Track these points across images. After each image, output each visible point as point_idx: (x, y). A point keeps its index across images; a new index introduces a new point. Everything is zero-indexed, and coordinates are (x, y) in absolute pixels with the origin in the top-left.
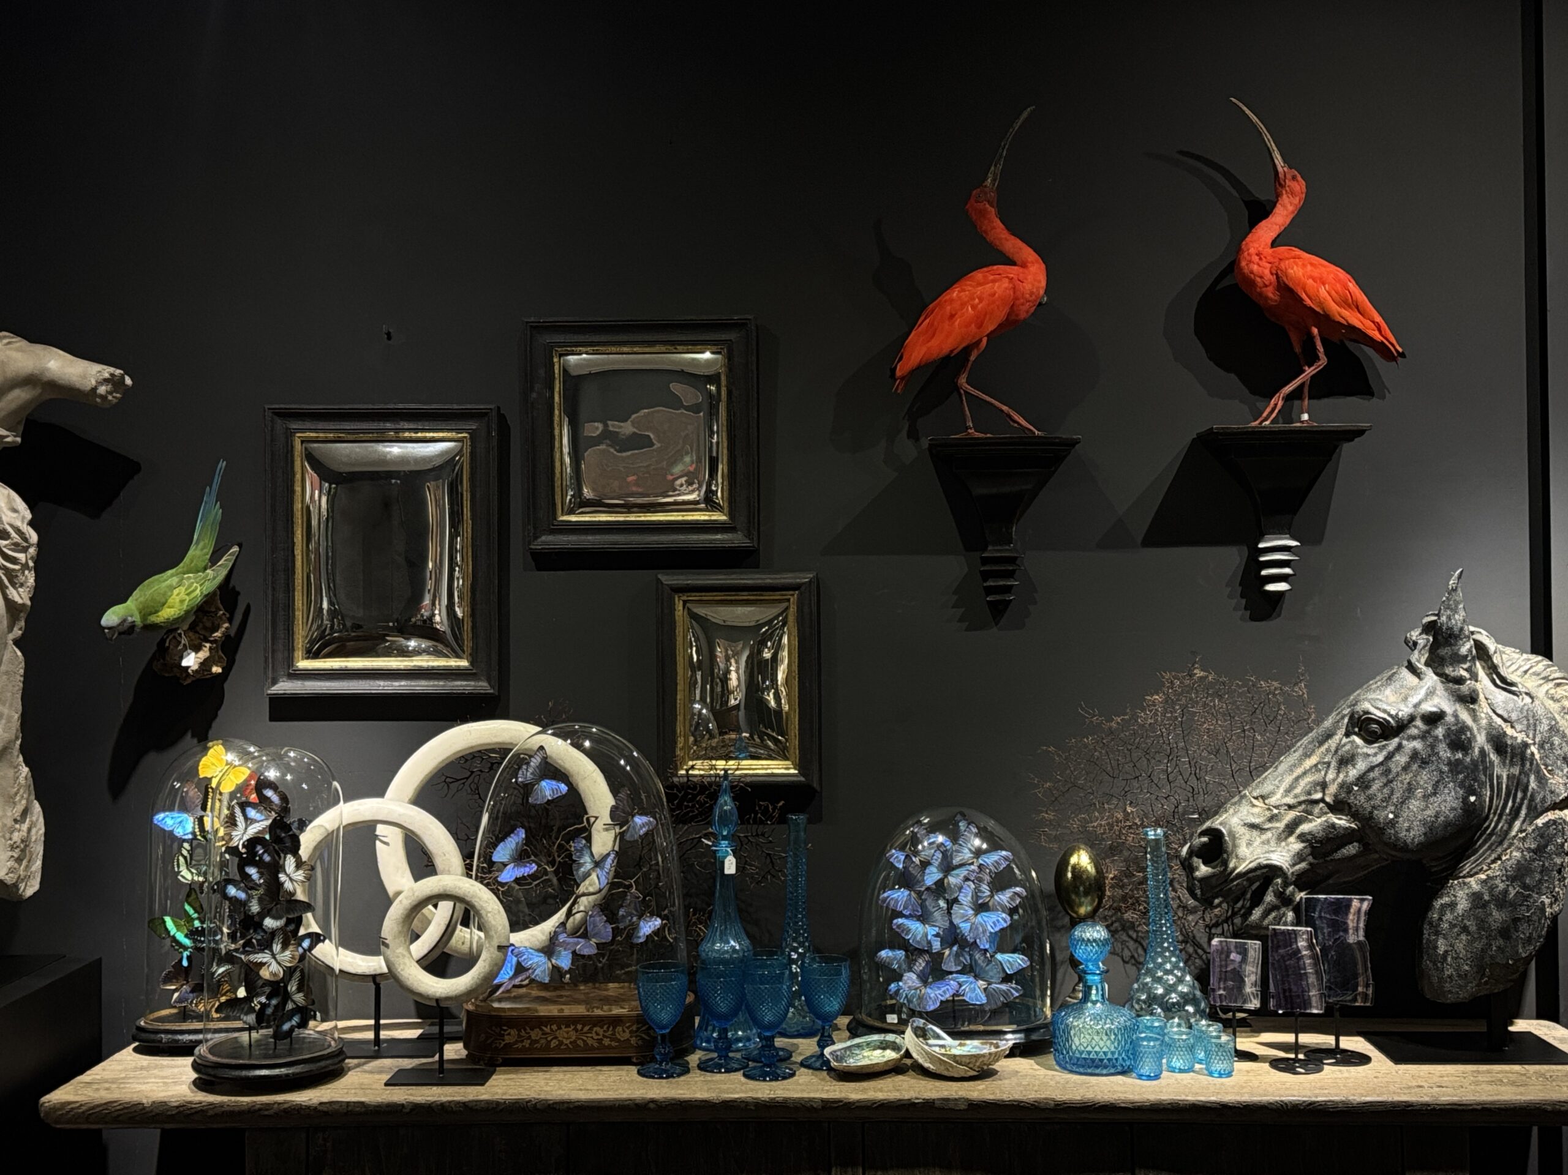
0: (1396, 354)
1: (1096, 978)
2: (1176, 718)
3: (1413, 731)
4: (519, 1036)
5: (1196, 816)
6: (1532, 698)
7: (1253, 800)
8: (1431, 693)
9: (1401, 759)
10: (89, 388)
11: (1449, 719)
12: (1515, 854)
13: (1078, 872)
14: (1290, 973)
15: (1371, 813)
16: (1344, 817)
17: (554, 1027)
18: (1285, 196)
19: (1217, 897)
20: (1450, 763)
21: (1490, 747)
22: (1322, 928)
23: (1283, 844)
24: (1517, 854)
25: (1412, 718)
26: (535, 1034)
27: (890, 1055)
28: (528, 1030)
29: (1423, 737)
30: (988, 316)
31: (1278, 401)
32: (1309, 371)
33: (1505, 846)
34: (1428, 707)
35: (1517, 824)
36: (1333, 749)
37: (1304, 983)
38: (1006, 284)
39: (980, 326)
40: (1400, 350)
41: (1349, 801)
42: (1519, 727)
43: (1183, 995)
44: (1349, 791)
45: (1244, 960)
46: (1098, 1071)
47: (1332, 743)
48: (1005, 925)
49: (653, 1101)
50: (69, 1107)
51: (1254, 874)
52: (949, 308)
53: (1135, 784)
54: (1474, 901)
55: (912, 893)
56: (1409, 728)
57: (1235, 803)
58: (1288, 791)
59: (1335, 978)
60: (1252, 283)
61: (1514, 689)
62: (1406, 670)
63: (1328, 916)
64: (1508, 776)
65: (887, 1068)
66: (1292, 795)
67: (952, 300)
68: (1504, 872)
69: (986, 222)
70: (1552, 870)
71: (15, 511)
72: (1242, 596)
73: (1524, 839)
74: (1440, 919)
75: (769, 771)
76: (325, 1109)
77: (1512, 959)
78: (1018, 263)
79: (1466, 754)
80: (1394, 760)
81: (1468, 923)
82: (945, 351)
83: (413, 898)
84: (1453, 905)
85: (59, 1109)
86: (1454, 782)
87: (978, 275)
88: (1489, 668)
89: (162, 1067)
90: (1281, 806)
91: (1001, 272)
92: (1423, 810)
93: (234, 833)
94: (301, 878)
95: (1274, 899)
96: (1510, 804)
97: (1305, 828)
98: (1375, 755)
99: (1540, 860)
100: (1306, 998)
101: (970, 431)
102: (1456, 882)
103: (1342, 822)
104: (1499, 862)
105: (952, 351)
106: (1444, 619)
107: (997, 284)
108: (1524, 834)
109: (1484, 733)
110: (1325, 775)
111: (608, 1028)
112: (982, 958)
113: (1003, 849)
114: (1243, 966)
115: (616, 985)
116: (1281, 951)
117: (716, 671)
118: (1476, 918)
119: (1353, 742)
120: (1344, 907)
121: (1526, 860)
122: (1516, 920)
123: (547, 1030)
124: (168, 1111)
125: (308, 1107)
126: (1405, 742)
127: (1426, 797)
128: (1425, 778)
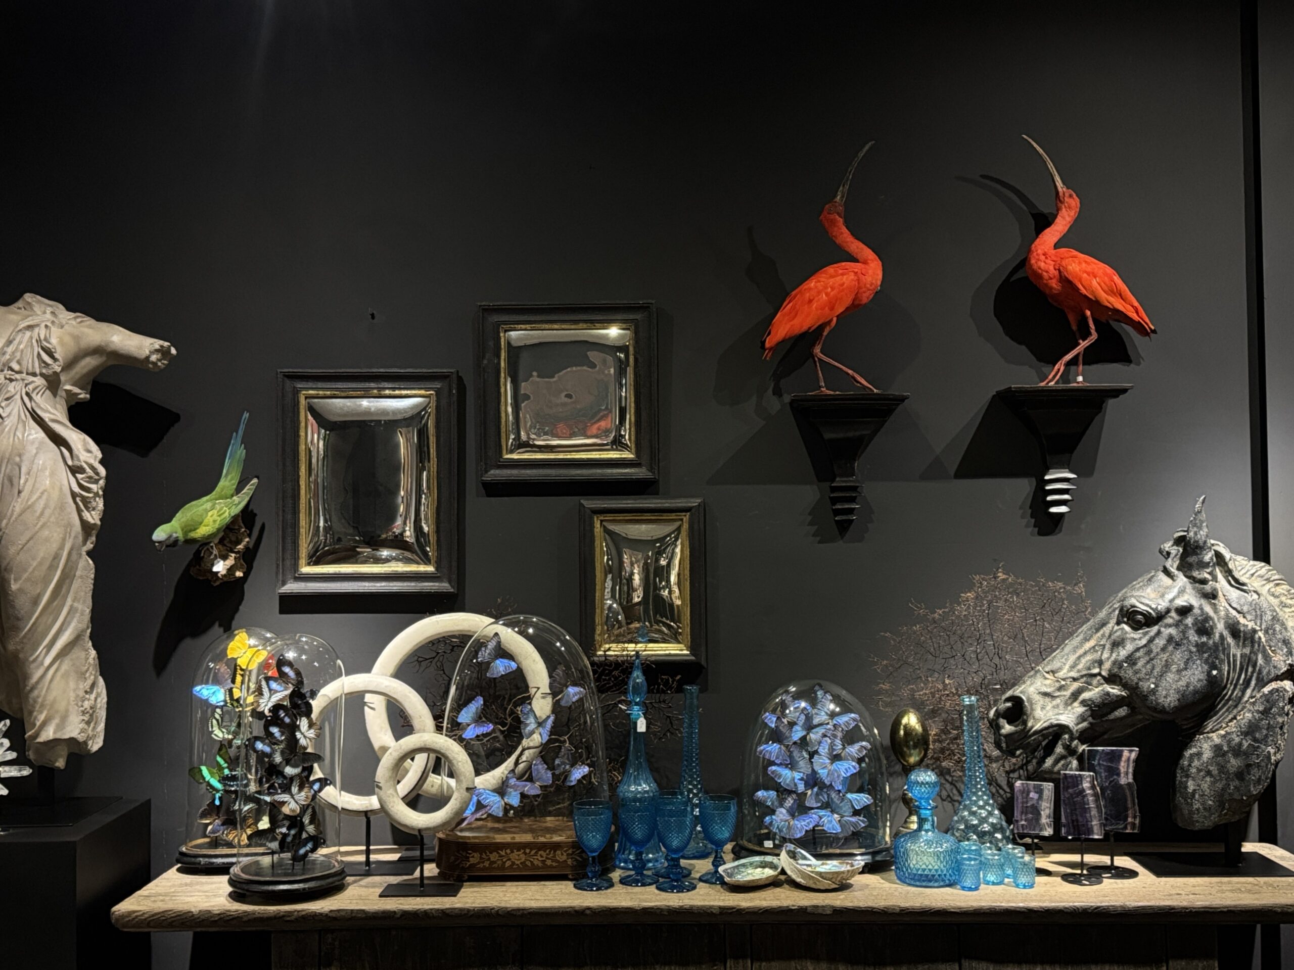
0: (1149, 331)
1: (928, 812)
2: (984, 611)
3: (1169, 621)
4: (481, 858)
5: (998, 687)
6: (1258, 594)
7: (1045, 674)
8: (1182, 592)
9: (1160, 642)
10: (143, 356)
11: (1196, 611)
12: (1247, 715)
13: (908, 731)
14: (1077, 807)
15: (1137, 684)
16: (1116, 687)
17: (508, 851)
18: (1064, 210)
19: (1018, 749)
20: (1197, 645)
21: (1227, 633)
22: (1101, 773)
23: (1069, 708)
24: (1249, 715)
25: (1168, 611)
26: (494, 857)
27: (769, 872)
28: (488, 854)
29: (1177, 625)
30: (838, 302)
31: (1060, 366)
32: (1084, 344)
33: (1239, 708)
34: (1180, 602)
35: (1249, 692)
36: (1107, 635)
37: (1088, 815)
38: (852, 276)
39: (832, 308)
40: (1153, 328)
41: (1121, 675)
42: (1249, 617)
43: (993, 825)
44: (1121, 667)
45: (1040, 798)
46: (931, 884)
47: (1106, 630)
48: (855, 771)
49: (589, 908)
50: (136, 914)
51: (1047, 731)
52: (808, 295)
53: (952, 661)
54: (1215, 751)
55: (782, 746)
56: (1166, 618)
57: (1032, 676)
58: (1072, 667)
59: (1111, 811)
60: (1040, 277)
61: (1245, 588)
62: (1162, 574)
63: (1105, 763)
64: (1241, 654)
65: (767, 882)
66: (1075, 670)
67: (810, 289)
68: (1239, 729)
69: (836, 229)
70: (1276, 727)
71: (89, 451)
72: (1032, 516)
73: (1254, 704)
74: (1190, 765)
75: (667, 652)
76: (334, 915)
77: (1246, 796)
78: (860, 260)
79: (1209, 638)
80: (1155, 642)
81: (1211, 768)
82: (805, 328)
83: (400, 751)
84: (1199, 754)
85: (127, 917)
86: (1201, 660)
87: (830, 269)
88: (1226, 572)
89: (202, 883)
90: (1067, 678)
91: (848, 267)
92: (1177, 681)
93: (261, 701)
94: (312, 736)
95: (1063, 751)
96: (1243, 676)
97: (1086, 695)
98: (1140, 639)
99: (1266, 720)
100: (1089, 826)
101: (822, 389)
102: (1201, 737)
103: (1115, 690)
104: (1235, 721)
105: (810, 328)
106: (1192, 534)
107: (845, 277)
108: (1254, 700)
109: (1222, 622)
110: (1102, 655)
111: (550, 852)
112: (837, 797)
113: (851, 712)
114: (1040, 802)
115: (552, 818)
116: (1070, 791)
117: (623, 573)
118: (1218, 764)
119: (1123, 629)
120: (1116, 757)
121: (1256, 719)
122: (1248, 766)
123: (503, 853)
124: (211, 917)
125: (321, 914)
126: (1163, 629)
127: (1179, 671)
128: (1179, 657)
